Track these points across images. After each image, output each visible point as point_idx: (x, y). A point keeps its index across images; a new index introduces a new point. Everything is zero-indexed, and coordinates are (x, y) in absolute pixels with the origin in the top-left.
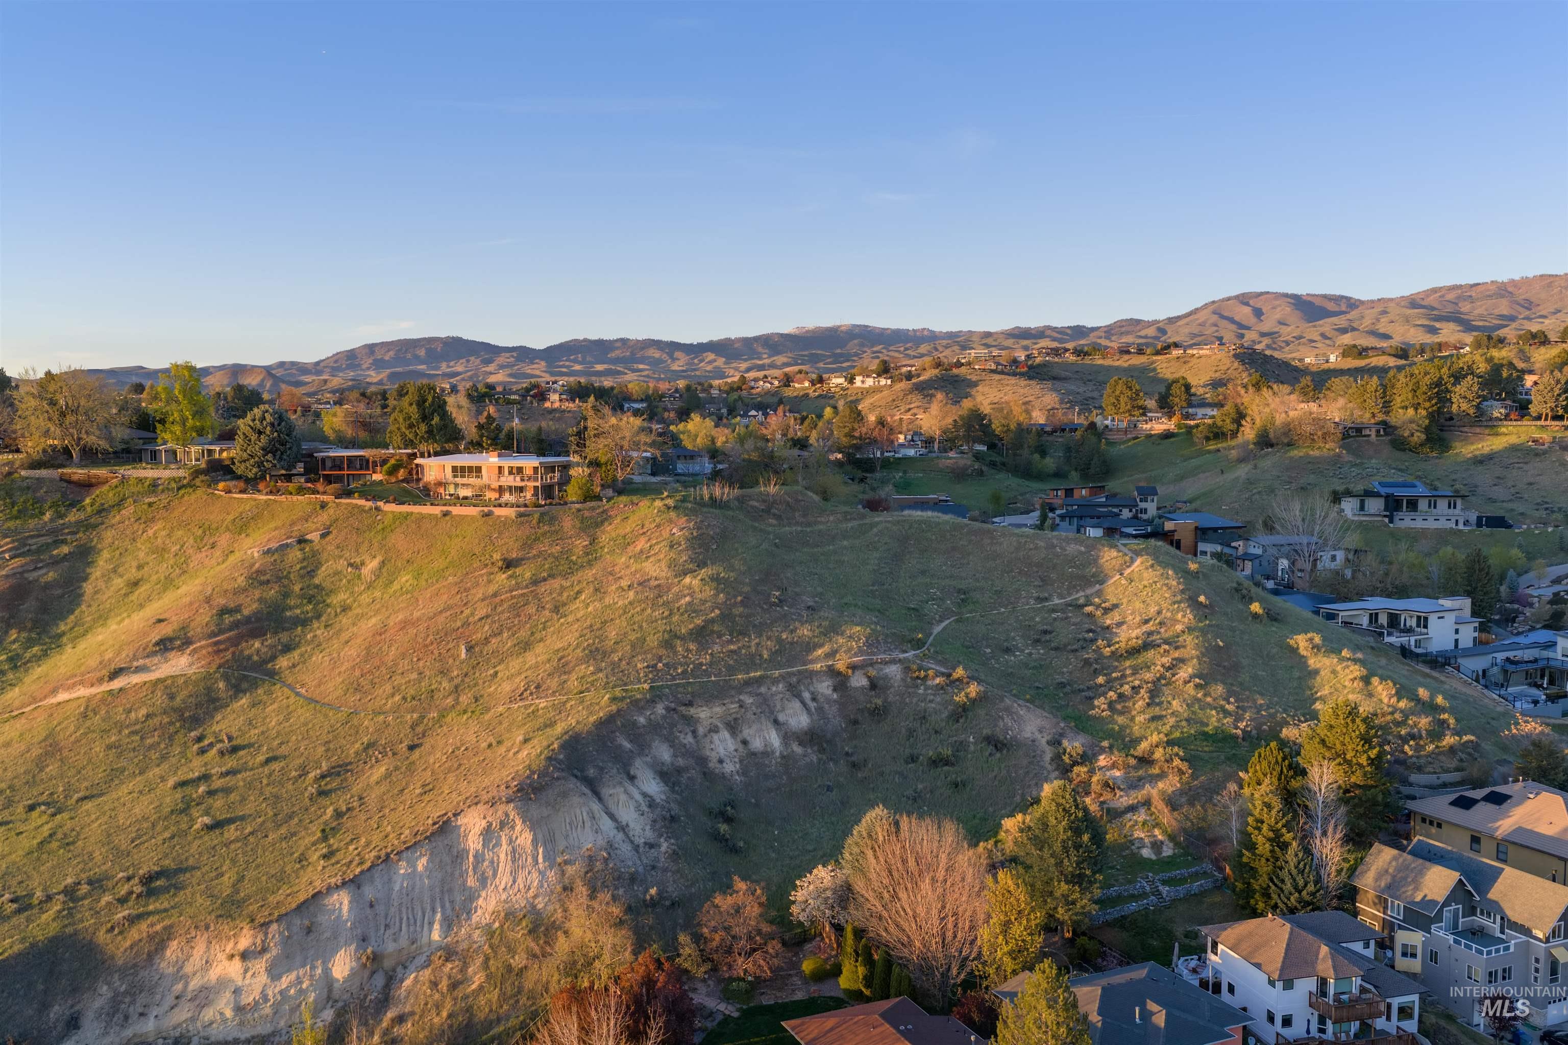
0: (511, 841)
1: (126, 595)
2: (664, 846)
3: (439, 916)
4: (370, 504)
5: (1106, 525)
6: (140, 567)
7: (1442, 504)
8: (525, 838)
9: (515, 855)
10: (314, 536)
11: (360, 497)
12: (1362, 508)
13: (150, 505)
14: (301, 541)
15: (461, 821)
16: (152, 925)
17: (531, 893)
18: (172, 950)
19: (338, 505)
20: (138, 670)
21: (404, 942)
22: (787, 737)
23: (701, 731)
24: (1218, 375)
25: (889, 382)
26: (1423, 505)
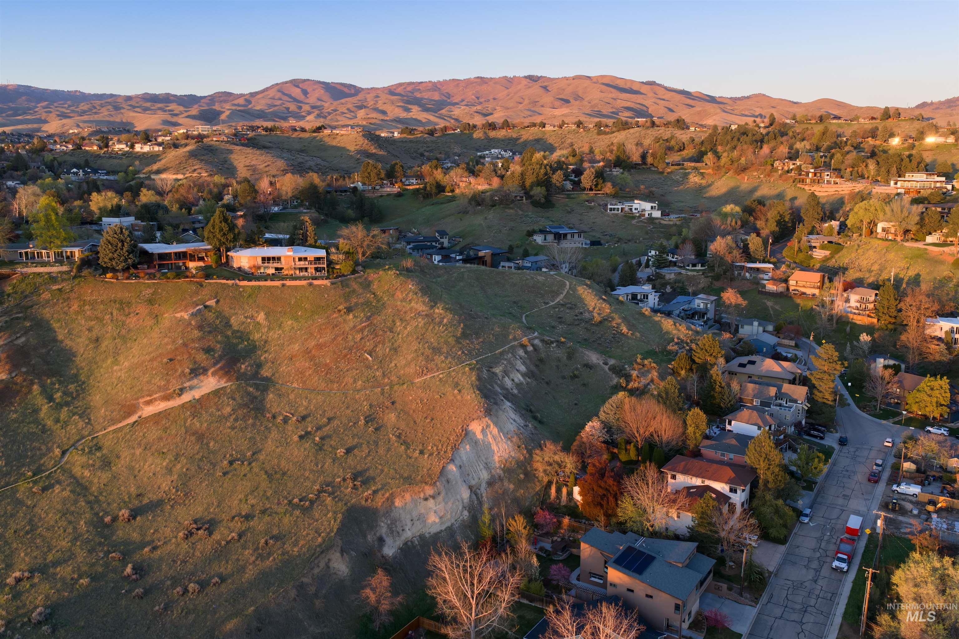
0: (491, 433)
1: (96, 347)
2: (530, 425)
3: (482, 467)
4: (230, 282)
5: (444, 254)
6: (90, 330)
7: (576, 236)
8: (495, 431)
9: (494, 437)
10: (212, 303)
11: (219, 277)
12: (545, 239)
13: (60, 290)
14: (206, 307)
15: (470, 428)
16: (383, 495)
17: (507, 452)
18: (398, 503)
19: (210, 283)
20: (191, 388)
21: (476, 480)
22: (524, 375)
23: (500, 378)
24: (358, 147)
25: (161, 148)
26: (569, 236)
